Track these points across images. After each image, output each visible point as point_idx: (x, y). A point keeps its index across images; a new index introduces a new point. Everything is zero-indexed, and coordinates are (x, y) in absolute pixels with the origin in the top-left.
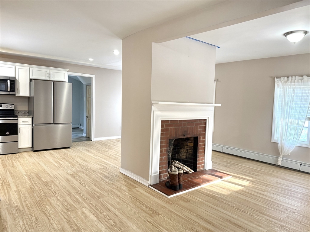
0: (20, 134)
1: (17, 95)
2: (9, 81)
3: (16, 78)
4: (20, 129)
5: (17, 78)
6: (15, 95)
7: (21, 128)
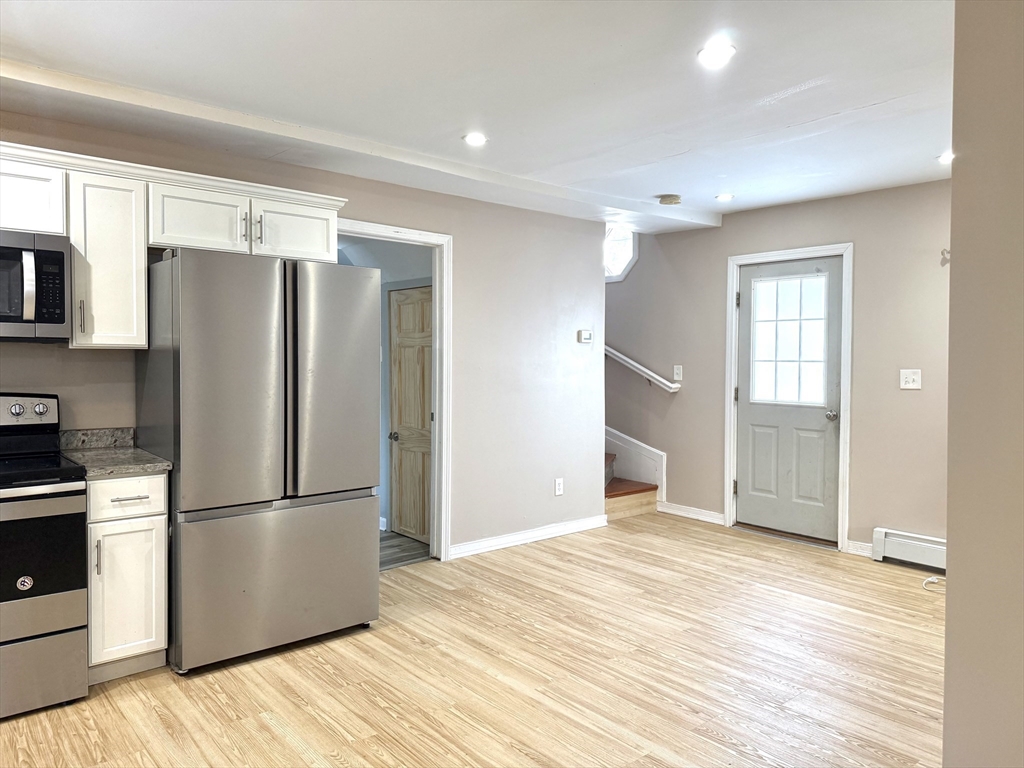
0: (102, 580)
1: (79, 342)
2: (28, 261)
3: (72, 241)
4: (98, 546)
5: (76, 240)
6: (65, 341)
7: (106, 544)
